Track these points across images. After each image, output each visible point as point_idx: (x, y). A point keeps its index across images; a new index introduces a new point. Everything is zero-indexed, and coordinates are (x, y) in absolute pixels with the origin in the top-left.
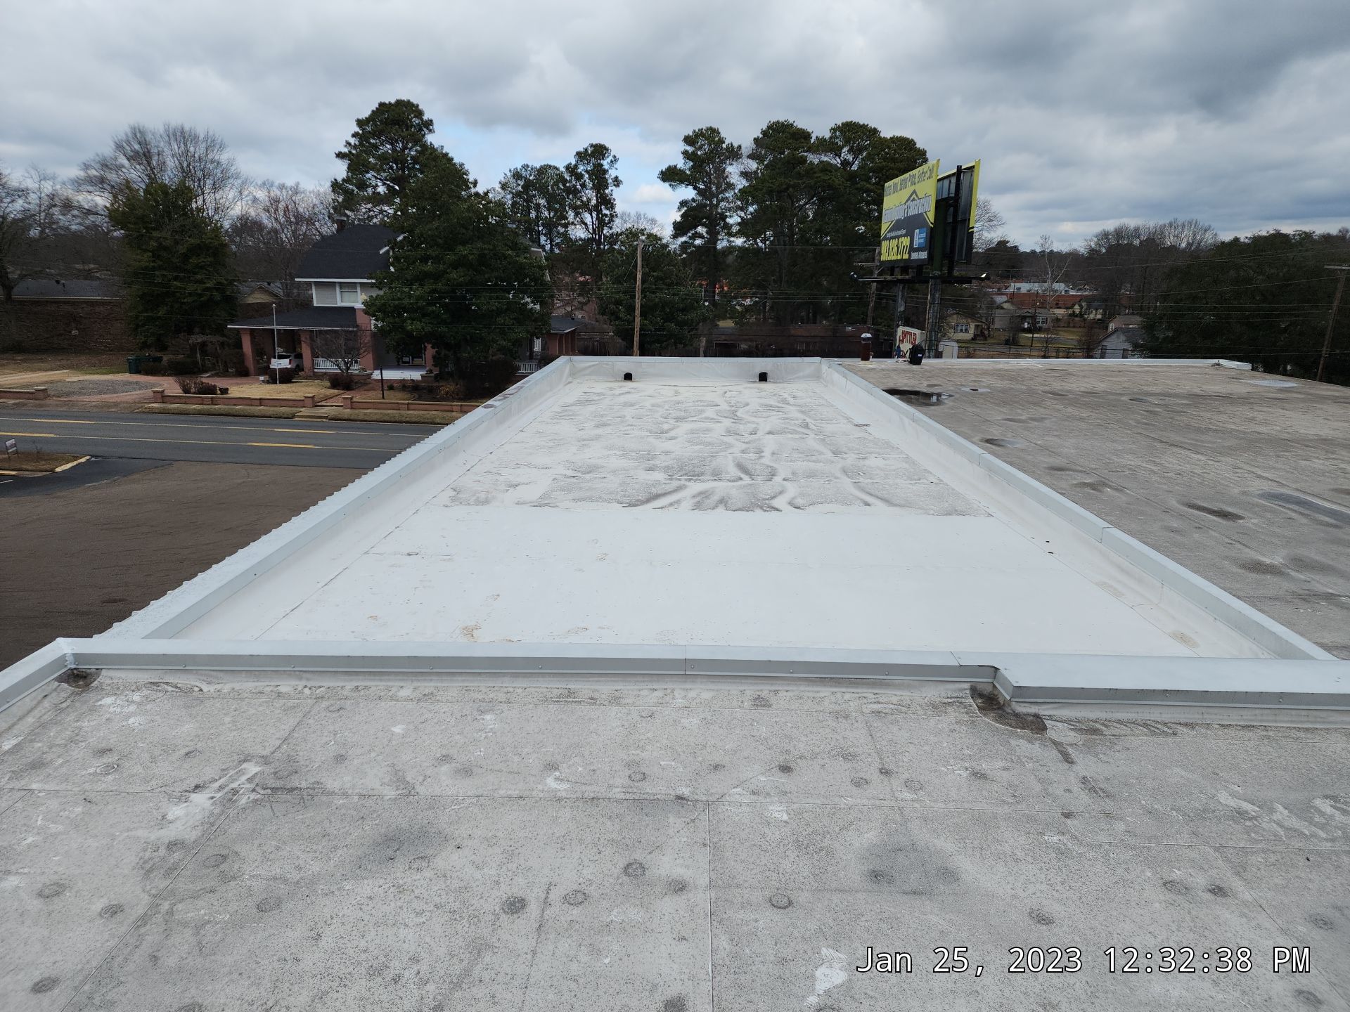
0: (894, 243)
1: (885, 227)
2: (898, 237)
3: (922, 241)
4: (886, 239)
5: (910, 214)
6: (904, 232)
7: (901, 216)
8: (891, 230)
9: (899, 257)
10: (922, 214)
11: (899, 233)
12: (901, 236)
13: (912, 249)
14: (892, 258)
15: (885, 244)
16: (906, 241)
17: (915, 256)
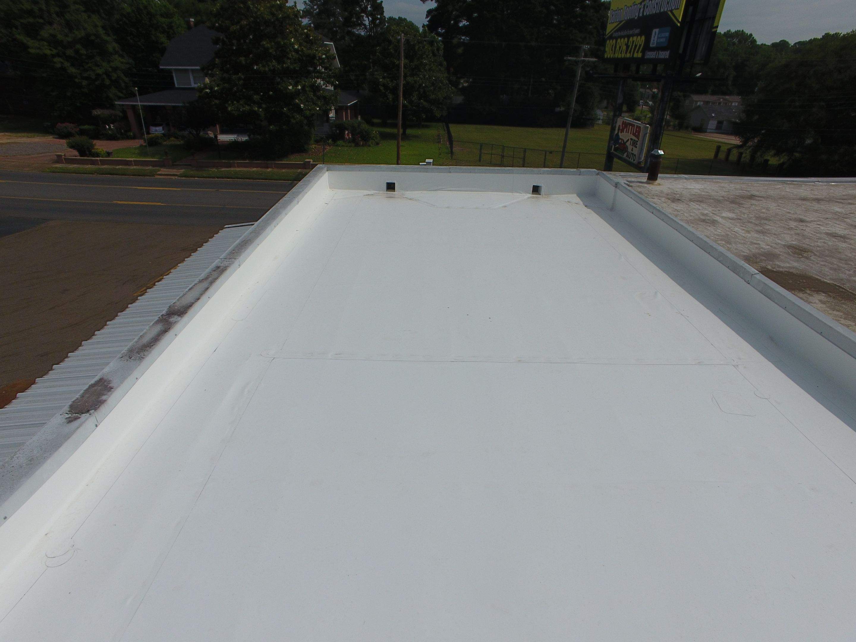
0: (622, 42)
1: (610, 28)
2: (628, 37)
3: (662, 40)
4: (611, 37)
5: (647, 12)
6: (637, 31)
7: (635, 15)
8: (620, 29)
9: (628, 55)
10: (665, 13)
11: (631, 32)
12: (633, 35)
13: (647, 47)
14: (618, 55)
15: (610, 43)
16: (640, 40)
17: (650, 55)
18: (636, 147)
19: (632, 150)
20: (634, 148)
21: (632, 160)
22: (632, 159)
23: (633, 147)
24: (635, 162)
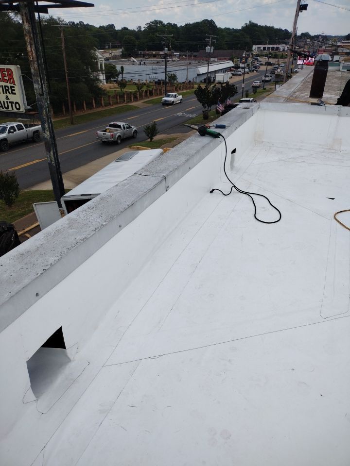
18: (15, 94)
19: (7, 98)
20: (10, 96)
21: (15, 109)
22: (12, 109)
23: (8, 94)
24: (21, 110)
